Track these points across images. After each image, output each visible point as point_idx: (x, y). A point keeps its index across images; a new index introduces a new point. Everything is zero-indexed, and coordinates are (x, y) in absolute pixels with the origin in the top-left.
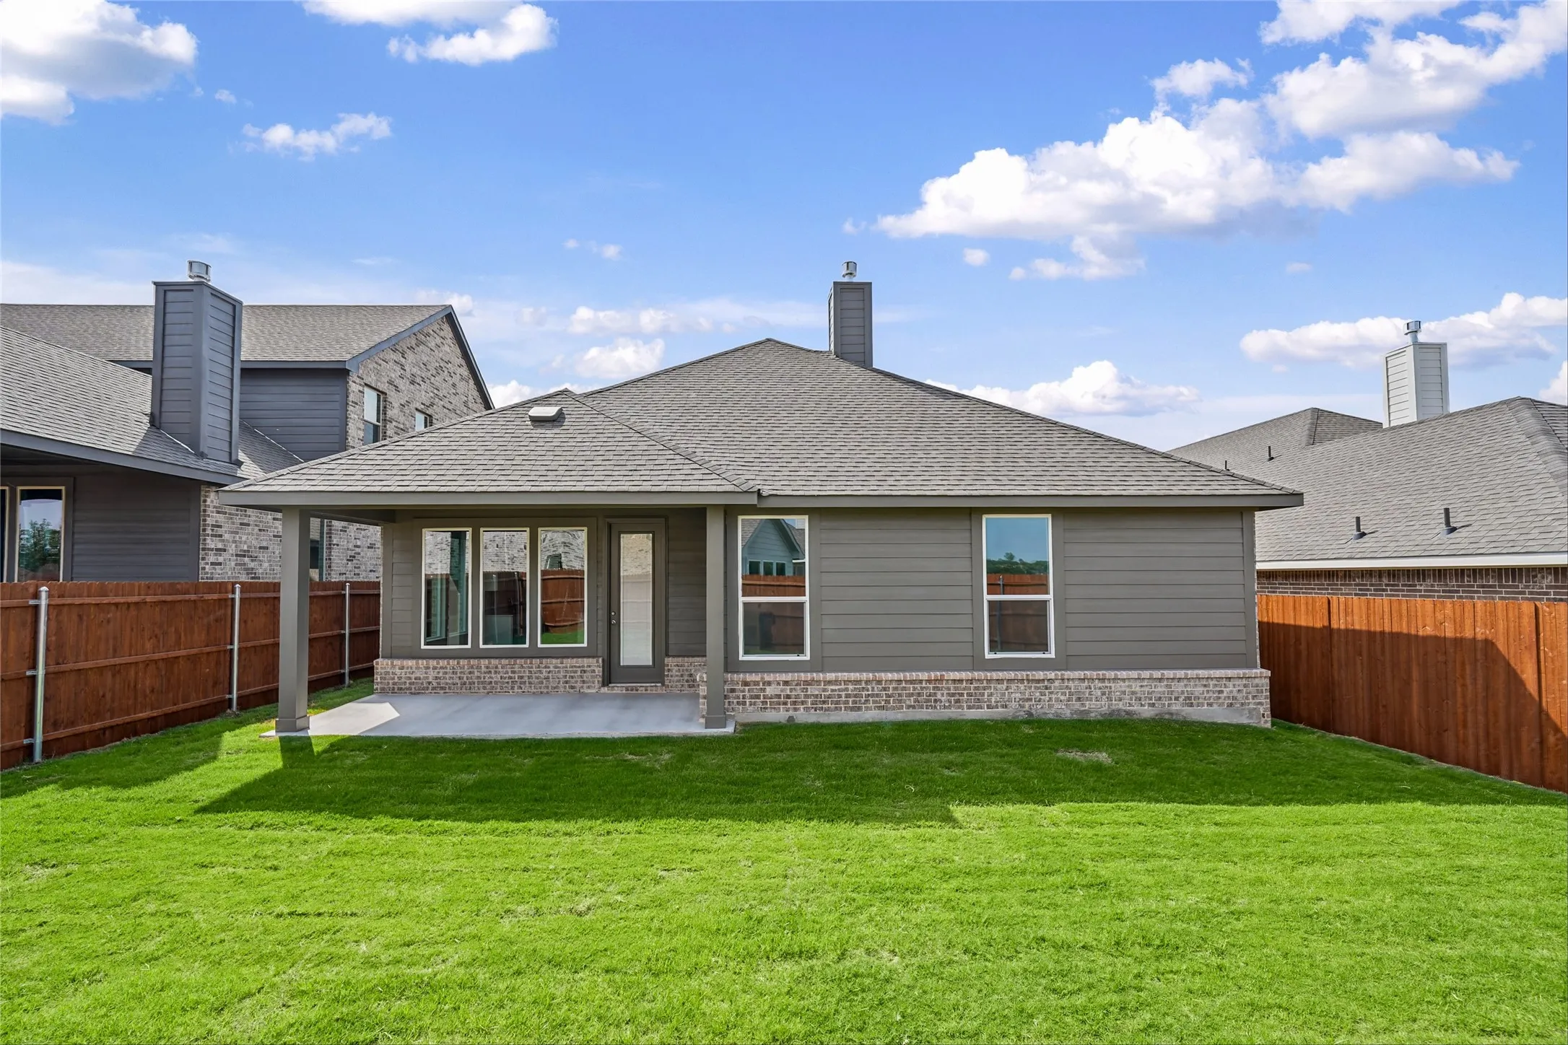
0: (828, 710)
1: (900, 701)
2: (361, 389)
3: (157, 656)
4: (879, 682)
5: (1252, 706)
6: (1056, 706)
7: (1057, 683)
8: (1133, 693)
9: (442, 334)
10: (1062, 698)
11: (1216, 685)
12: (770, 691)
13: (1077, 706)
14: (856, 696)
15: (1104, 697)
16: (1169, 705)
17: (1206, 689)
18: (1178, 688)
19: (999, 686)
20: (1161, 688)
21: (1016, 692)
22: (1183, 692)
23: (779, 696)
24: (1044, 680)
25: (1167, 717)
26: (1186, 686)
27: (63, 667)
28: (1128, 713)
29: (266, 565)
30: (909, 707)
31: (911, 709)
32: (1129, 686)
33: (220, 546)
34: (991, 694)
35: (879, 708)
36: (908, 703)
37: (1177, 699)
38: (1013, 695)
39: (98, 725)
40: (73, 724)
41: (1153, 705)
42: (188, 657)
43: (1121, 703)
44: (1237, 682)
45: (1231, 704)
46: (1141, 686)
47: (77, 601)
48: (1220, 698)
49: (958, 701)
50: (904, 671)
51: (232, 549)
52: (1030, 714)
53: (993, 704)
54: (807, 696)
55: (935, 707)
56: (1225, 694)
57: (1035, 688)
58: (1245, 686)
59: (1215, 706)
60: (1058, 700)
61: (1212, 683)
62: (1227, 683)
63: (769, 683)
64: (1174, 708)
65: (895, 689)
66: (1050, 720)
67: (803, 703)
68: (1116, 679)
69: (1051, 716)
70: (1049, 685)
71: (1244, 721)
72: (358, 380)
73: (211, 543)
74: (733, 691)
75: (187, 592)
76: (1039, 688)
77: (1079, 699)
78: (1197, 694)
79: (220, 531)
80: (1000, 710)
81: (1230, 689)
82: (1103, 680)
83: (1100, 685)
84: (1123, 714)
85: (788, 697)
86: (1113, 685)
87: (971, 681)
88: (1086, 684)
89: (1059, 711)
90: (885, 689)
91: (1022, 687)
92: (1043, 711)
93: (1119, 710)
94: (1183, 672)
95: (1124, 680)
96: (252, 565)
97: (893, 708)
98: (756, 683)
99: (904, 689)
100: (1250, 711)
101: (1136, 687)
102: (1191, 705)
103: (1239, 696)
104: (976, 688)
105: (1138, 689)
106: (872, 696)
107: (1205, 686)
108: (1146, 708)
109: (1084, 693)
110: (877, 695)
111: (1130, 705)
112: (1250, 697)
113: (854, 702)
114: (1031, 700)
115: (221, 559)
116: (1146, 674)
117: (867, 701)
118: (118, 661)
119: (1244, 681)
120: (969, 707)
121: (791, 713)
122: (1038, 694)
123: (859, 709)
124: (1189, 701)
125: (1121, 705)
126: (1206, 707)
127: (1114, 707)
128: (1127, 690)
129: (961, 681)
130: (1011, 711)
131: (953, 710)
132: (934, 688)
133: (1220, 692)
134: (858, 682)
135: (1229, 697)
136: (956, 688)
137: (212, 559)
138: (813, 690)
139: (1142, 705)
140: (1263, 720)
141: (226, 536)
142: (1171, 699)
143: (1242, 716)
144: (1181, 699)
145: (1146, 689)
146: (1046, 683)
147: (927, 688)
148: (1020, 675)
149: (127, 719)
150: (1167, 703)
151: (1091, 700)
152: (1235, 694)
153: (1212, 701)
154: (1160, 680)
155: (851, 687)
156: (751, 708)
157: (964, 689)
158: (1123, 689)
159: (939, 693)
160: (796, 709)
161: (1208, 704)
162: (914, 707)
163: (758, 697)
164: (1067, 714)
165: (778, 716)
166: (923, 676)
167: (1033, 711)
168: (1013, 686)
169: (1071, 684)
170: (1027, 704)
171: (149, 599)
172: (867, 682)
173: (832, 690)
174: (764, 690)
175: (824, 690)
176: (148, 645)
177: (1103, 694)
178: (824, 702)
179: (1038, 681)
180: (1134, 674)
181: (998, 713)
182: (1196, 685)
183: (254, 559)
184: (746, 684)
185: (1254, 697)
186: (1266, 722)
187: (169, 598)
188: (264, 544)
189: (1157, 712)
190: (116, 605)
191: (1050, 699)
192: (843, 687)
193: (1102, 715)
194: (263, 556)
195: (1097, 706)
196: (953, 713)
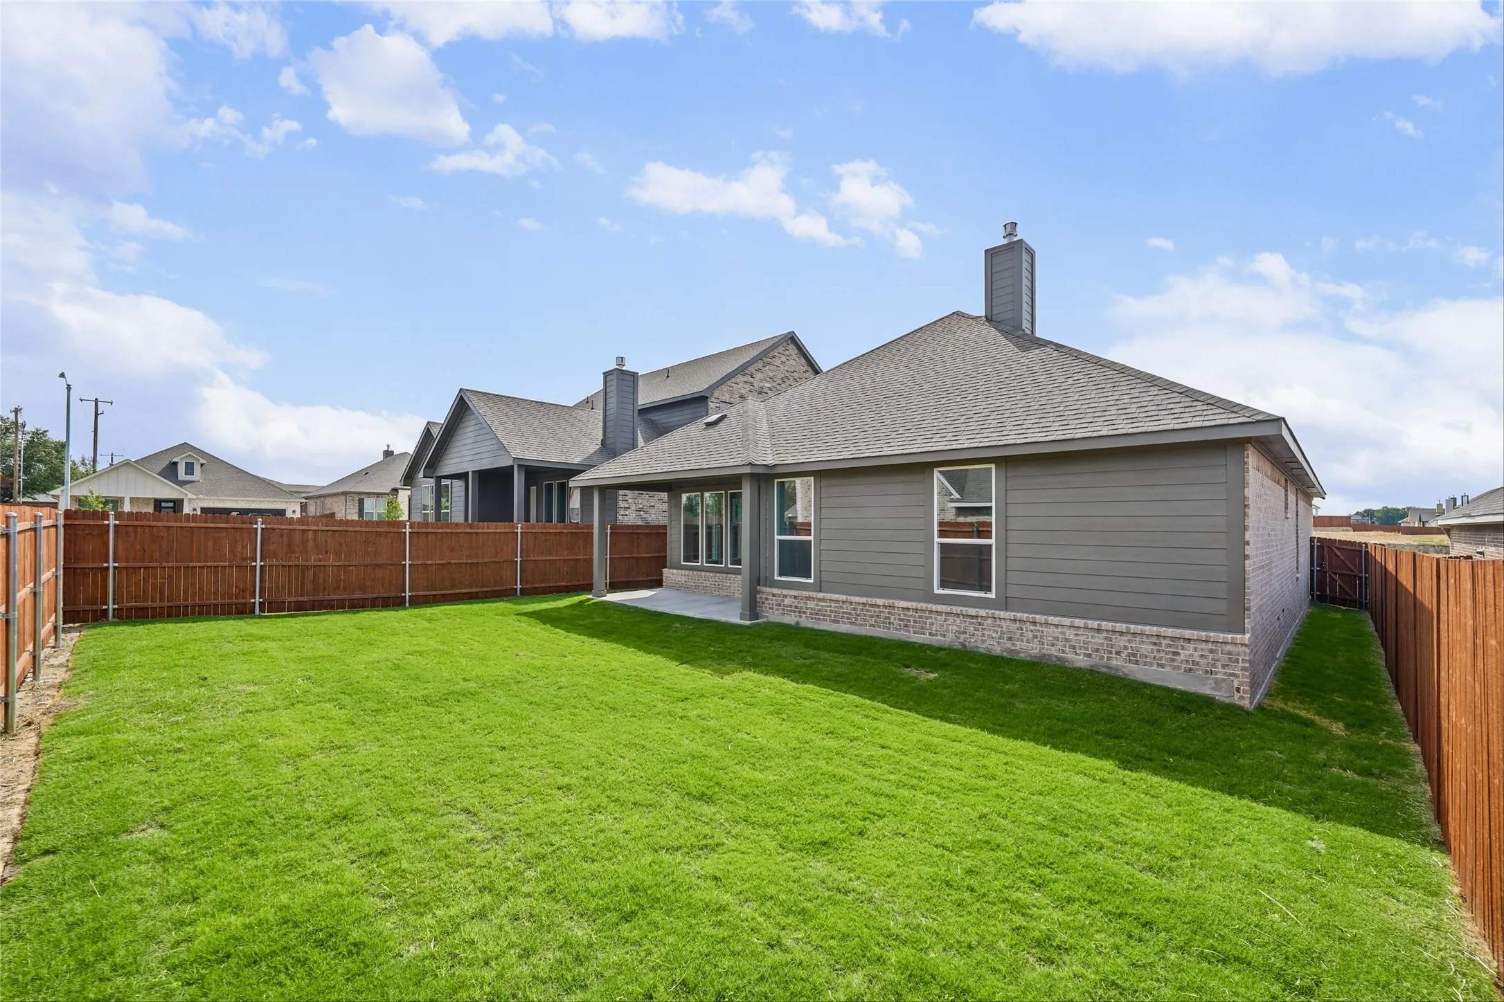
0: (819, 619)
1: (865, 620)
2: (718, 405)
3: (568, 558)
4: (851, 603)
5: (1219, 676)
6: (988, 642)
7: (989, 621)
8: (1067, 640)
9: (787, 353)
10: (994, 635)
11: (1170, 646)
12: (787, 601)
13: (1008, 644)
14: (836, 612)
15: (1036, 640)
16: (1108, 658)
17: (1155, 648)
18: (1120, 642)
19: (939, 617)
20: (1099, 639)
21: (954, 625)
22: (1126, 648)
23: (791, 606)
24: (977, 616)
25: (1104, 670)
26: (1129, 641)
27: (529, 559)
28: (1059, 659)
29: (653, 516)
30: (871, 625)
31: (872, 628)
32: (1062, 633)
33: (627, 506)
34: (932, 624)
35: (851, 623)
36: (870, 622)
37: (1118, 653)
38: (950, 627)
39: (543, 585)
40: (533, 583)
41: (1089, 656)
42: (585, 560)
43: (1053, 648)
44: (1203, 646)
45: (1190, 670)
46: (1076, 635)
47: (534, 531)
48: (1174, 660)
49: (906, 626)
50: (870, 597)
51: (633, 507)
52: (964, 646)
53: (934, 632)
54: (807, 608)
55: (889, 629)
56: (1182, 657)
57: (970, 623)
58: (1211, 651)
59: (1168, 669)
60: (989, 636)
61: (1164, 642)
62: (1186, 645)
63: (786, 596)
64: (1114, 663)
65: (862, 610)
66: (981, 654)
67: (804, 613)
68: (1047, 624)
69: (982, 650)
70: (982, 622)
71: (1207, 691)
72: (715, 401)
73: (622, 504)
74: (767, 599)
75: (583, 528)
76: (973, 623)
77: (1010, 639)
78: (1144, 652)
79: (626, 498)
80: (939, 638)
81: (1188, 652)
82: (1034, 623)
83: (1032, 628)
84: (1055, 659)
85: (796, 607)
86: (1045, 629)
87: (916, 610)
88: (1018, 625)
89: (990, 647)
90: (854, 609)
91: (958, 620)
92: (976, 644)
93: (1050, 655)
94: (1124, 626)
95: (1057, 626)
96: (645, 516)
97: (860, 625)
98: (779, 596)
99: (868, 611)
100: (1217, 682)
101: (1070, 634)
102: (1137, 662)
103: (1203, 662)
104: (921, 617)
105: (1071, 637)
106: (847, 613)
107: (1155, 644)
108: (1081, 657)
109: (1015, 633)
110: (850, 614)
111: (1064, 652)
112: (1219, 664)
113: (835, 617)
114: (966, 633)
115: (627, 513)
116: (1079, 622)
117: (843, 617)
118: (551, 558)
119: (1210, 646)
120: (915, 632)
121: (798, 619)
122: (972, 629)
123: (838, 622)
124: (1132, 658)
125: (1054, 651)
126: (1155, 667)
127: (1045, 652)
128: (1061, 636)
129: (908, 609)
130: (949, 640)
131: (902, 632)
132: (889, 613)
133: (1176, 654)
134: (837, 601)
135: (1187, 661)
136: (905, 615)
137: (622, 513)
138: (811, 604)
139: (1076, 654)
140: (1237, 696)
141: (630, 501)
142: (1110, 652)
143: (1205, 685)
144: (1124, 655)
145: (1082, 638)
146: (979, 620)
147: (884, 612)
148: (956, 609)
149: (555, 584)
150: (1105, 656)
151: (1022, 641)
152: (1197, 659)
153: (1163, 662)
154: (1099, 630)
155: (833, 605)
156: (776, 612)
157: (911, 616)
158: (1056, 635)
159: (892, 617)
160: (801, 617)
161: (1158, 665)
162: (874, 626)
163: (780, 605)
164: (997, 650)
165: (790, 619)
166: (880, 602)
167: (967, 644)
168: (951, 619)
169: (1003, 623)
170: (962, 636)
171: (564, 531)
172: (843, 602)
173: (822, 606)
174: (783, 601)
175: (817, 605)
176: (565, 552)
177: (1035, 637)
178: (817, 614)
179: (972, 617)
180: (1067, 621)
181: (937, 640)
182: (1143, 642)
183: (646, 512)
184: (774, 595)
185: (1224, 666)
186: (1242, 698)
187: (574, 531)
188: (652, 504)
189: (1093, 663)
190: (550, 533)
191: (983, 635)
192: (828, 604)
193: (1030, 656)
194: (652, 511)
195: (1028, 647)
196: (902, 635)
